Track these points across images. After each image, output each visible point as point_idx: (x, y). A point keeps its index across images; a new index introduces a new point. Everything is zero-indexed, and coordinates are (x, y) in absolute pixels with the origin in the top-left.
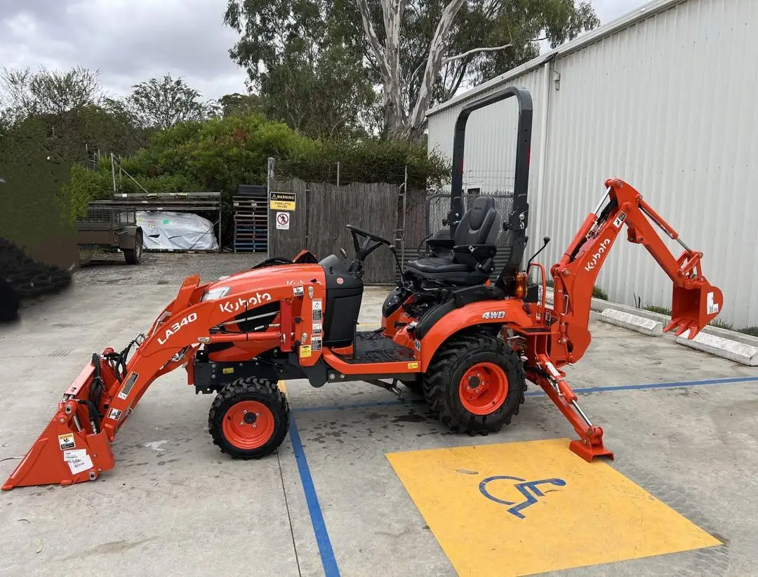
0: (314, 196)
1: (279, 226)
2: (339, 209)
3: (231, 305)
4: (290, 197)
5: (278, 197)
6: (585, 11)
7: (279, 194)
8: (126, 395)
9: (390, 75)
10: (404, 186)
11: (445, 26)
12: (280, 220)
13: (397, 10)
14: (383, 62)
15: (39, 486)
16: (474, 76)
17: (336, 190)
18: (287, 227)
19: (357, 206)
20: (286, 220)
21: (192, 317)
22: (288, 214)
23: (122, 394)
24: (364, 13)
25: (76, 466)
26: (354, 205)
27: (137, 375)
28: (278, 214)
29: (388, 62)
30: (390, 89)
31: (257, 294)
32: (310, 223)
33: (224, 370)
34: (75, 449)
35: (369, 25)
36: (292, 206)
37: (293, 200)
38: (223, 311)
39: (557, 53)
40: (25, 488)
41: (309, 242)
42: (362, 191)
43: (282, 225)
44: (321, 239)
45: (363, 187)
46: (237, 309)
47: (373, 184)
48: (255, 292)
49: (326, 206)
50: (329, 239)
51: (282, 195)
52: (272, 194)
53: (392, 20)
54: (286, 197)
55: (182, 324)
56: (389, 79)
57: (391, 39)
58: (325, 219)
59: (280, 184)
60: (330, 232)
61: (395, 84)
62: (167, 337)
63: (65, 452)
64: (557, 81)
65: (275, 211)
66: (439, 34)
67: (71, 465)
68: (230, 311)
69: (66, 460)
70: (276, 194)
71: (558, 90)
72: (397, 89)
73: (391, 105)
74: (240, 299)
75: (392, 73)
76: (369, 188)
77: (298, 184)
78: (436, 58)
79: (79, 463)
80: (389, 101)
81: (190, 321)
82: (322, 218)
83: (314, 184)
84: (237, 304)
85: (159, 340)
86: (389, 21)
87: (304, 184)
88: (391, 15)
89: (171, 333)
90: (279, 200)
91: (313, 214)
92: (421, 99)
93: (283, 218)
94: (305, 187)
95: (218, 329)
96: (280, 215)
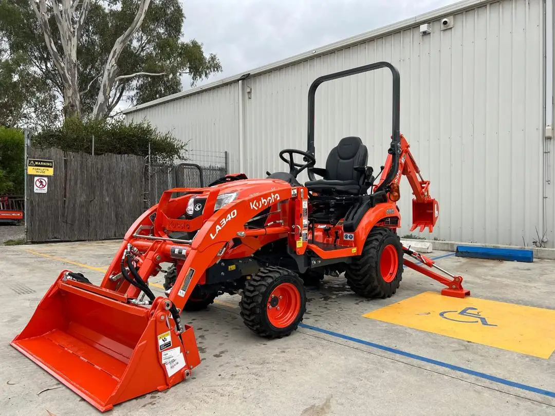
0: (71, 164)
1: (37, 190)
2: (95, 175)
3: (257, 204)
4: (48, 164)
5: (36, 163)
6: (213, 59)
7: (37, 161)
8: (184, 292)
9: (71, 83)
10: (148, 158)
11: (117, 52)
12: (38, 184)
13: (74, 34)
14: (64, 72)
15: (136, 398)
16: (133, 93)
17: (92, 159)
18: (45, 190)
19: (110, 173)
20: (44, 184)
21: (234, 214)
22: (46, 179)
23: (181, 291)
24: (46, 31)
25: (171, 367)
26: (108, 172)
27: (193, 271)
28: (36, 178)
29: (68, 73)
30: (71, 93)
31: (272, 194)
32: (68, 186)
33: (229, 267)
34: (172, 348)
35: (51, 42)
36: (50, 172)
37: (52, 167)
38: (252, 208)
39: (249, 74)
40: (124, 404)
41: (67, 204)
42: (114, 160)
43: (40, 188)
44: (78, 201)
45: (115, 157)
46: (260, 207)
47: (123, 155)
48: (270, 193)
49: (82, 172)
50: (86, 201)
51: (41, 162)
52: (30, 161)
53: (71, 41)
54: (45, 164)
55: (227, 220)
56: (70, 86)
57: (70, 55)
58: (82, 183)
59: (38, 152)
60: (86, 195)
61: (75, 90)
62: (217, 233)
63: (163, 353)
64: (249, 93)
65: (32, 176)
66: (113, 57)
67: (168, 367)
68: (256, 209)
69: (163, 362)
70: (35, 161)
71: (250, 98)
72: (77, 94)
73: (72, 106)
74: (262, 198)
75: (72, 82)
76: (120, 158)
77: (56, 153)
78: (111, 75)
79: (175, 363)
80: (70, 103)
81: (233, 217)
82: (79, 182)
83: (71, 153)
84: (260, 202)
85: (211, 235)
86: (68, 41)
87: (62, 152)
88: (69, 37)
89: (220, 228)
90: (36, 166)
91: (70, 180)
92: (99, 104)
93: (41, 182)
94: (63, 156)
95: (247, 224)
96: (38, 180)
